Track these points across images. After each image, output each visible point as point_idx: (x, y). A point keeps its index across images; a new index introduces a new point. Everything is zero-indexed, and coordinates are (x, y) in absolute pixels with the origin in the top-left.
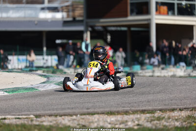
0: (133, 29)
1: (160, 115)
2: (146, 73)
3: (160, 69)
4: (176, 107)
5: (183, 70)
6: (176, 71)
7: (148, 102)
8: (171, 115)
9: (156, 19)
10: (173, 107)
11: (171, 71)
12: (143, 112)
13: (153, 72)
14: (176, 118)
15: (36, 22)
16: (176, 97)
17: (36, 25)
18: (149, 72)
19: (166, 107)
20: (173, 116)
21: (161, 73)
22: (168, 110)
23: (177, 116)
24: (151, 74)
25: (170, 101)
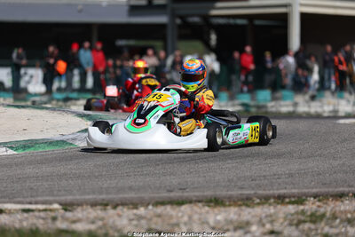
0: (257, 22)
1: (314, 207)
2: (281, 106)
3: (307, 97)
4: (346, 189)
5: (352, 103)
6: (338, 104)
7: (291, 175)
8: (337, 209)
9: (302, 5)
10: (341, 189)
11: (329, 104)
12: (281, 199)
13: (296, 104)
14: (349, 216)
15: (80, 7)
16: (344, 164)
17: (80, 11)
18: (287, 106)
19: (327, 190)
20: (341, 212)
21: (309, 106)
22: (332, 196)
23: (350, 212)
24: (291, 109)
25: (334, 175)
